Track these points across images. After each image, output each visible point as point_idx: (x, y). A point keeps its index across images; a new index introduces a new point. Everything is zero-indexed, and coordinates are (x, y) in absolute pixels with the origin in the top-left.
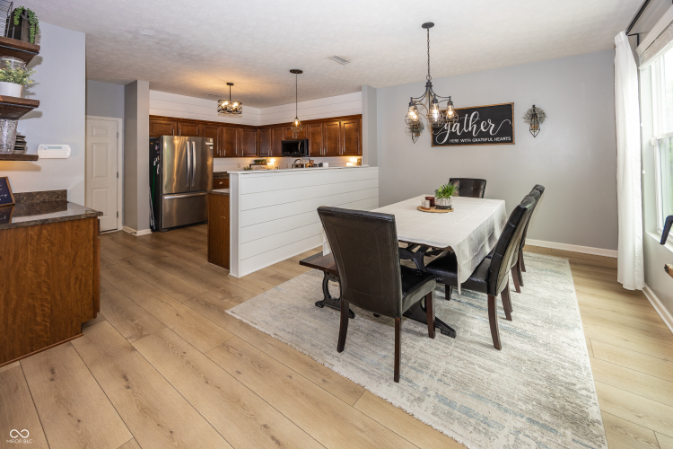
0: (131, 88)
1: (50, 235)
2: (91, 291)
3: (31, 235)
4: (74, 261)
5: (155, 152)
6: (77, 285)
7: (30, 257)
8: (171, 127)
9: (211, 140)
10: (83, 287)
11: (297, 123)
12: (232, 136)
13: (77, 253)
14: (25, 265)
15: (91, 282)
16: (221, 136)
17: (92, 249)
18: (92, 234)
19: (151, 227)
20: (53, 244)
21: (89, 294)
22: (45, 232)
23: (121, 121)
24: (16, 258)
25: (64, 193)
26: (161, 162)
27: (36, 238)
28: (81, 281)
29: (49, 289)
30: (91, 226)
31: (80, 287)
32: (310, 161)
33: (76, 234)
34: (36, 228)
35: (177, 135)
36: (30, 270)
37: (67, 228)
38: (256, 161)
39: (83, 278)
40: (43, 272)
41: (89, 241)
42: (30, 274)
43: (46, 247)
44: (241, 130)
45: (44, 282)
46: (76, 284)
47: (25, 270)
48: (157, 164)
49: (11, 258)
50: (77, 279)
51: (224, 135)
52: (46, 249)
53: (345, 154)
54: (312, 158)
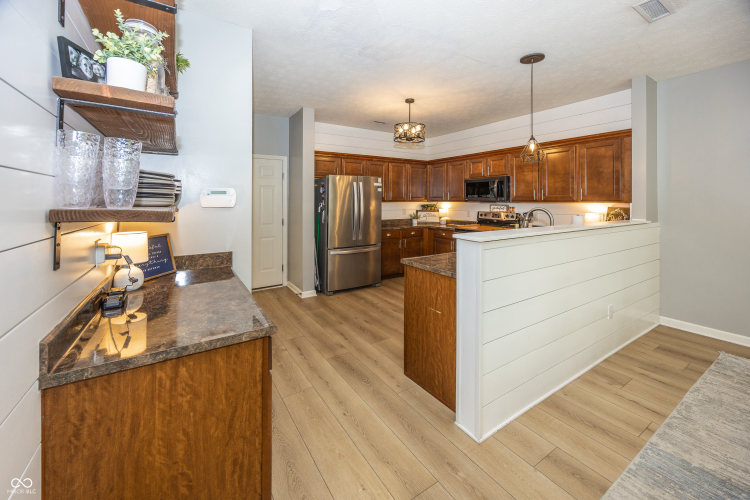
0: (296, 120)
1: (192, 378)
2: (258, 486)
3: (161, 379)
4: (231, 427)
5: (320, 197)
6: (236, 477)
7: (158, 425)
8: (335, 164)
9: (380, 180)
10: (245, 479)
11: (532, 147)
12: (399, 175)
13: (235, 410)
14: (150, 443)
15: (257, 467)
16: (387, 175)
17: (259, 399)
18: (259, 369)
19: (316, 288)
20: (196, 395)
21: (256, 492)
22: (183, 371)
23: (286, 159)
24: (134, 431)
25: (228, 257)
26: (326, 208)
27: (168, 383)
28: (242, 467)
29: (190, 488)
30: (259, 354)
31: (240, 477)
32: (508, 208)
33: (234, 371)
34: (169, 366)
35: (341, 173)
36: (159, 452)
37: (220, 360)
38: (423, 206)
39: (246, 461)
40: (181, 454)
41: (255, 385)
42: (159, 460)
43: (184, 401)
44: (408, 166)
45: (183, 474)
46: (233, 472)
47: (150, 453)
48: (322, 210)
49: (127, 430)
50: (235, 462)
51: (391, 174)
52: (186, 406)
53: (585, 200)
54: (511, 205)
